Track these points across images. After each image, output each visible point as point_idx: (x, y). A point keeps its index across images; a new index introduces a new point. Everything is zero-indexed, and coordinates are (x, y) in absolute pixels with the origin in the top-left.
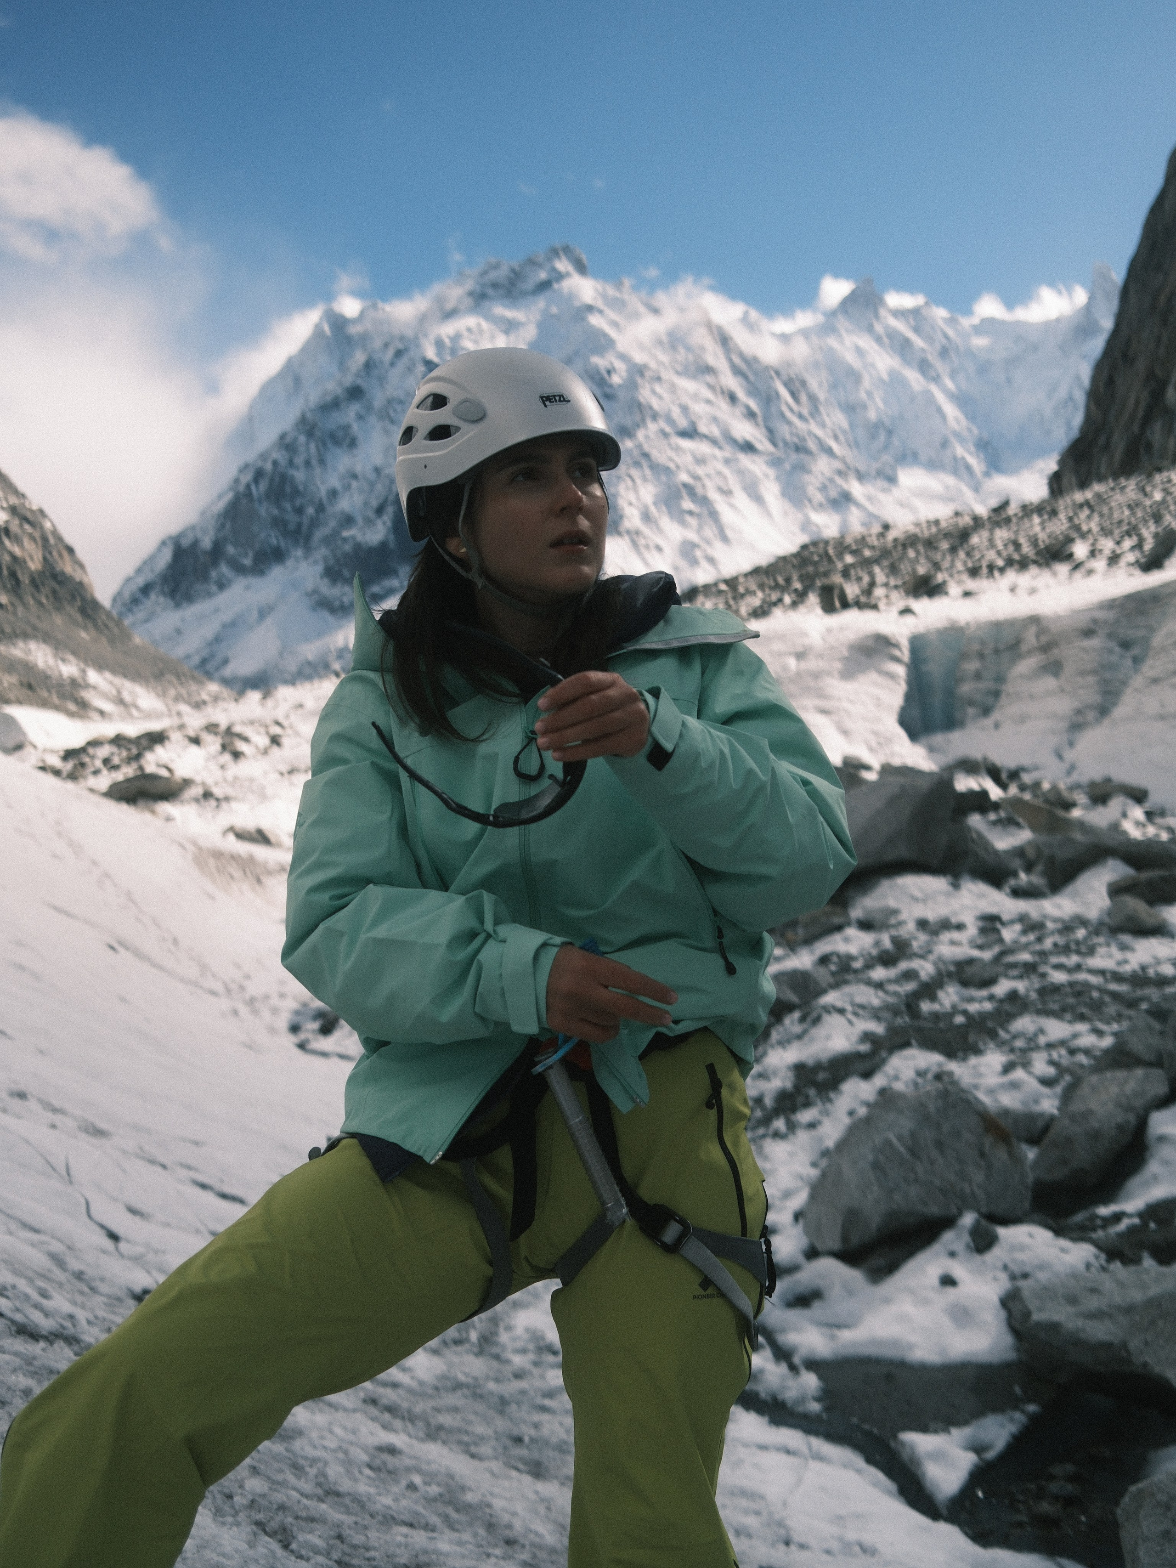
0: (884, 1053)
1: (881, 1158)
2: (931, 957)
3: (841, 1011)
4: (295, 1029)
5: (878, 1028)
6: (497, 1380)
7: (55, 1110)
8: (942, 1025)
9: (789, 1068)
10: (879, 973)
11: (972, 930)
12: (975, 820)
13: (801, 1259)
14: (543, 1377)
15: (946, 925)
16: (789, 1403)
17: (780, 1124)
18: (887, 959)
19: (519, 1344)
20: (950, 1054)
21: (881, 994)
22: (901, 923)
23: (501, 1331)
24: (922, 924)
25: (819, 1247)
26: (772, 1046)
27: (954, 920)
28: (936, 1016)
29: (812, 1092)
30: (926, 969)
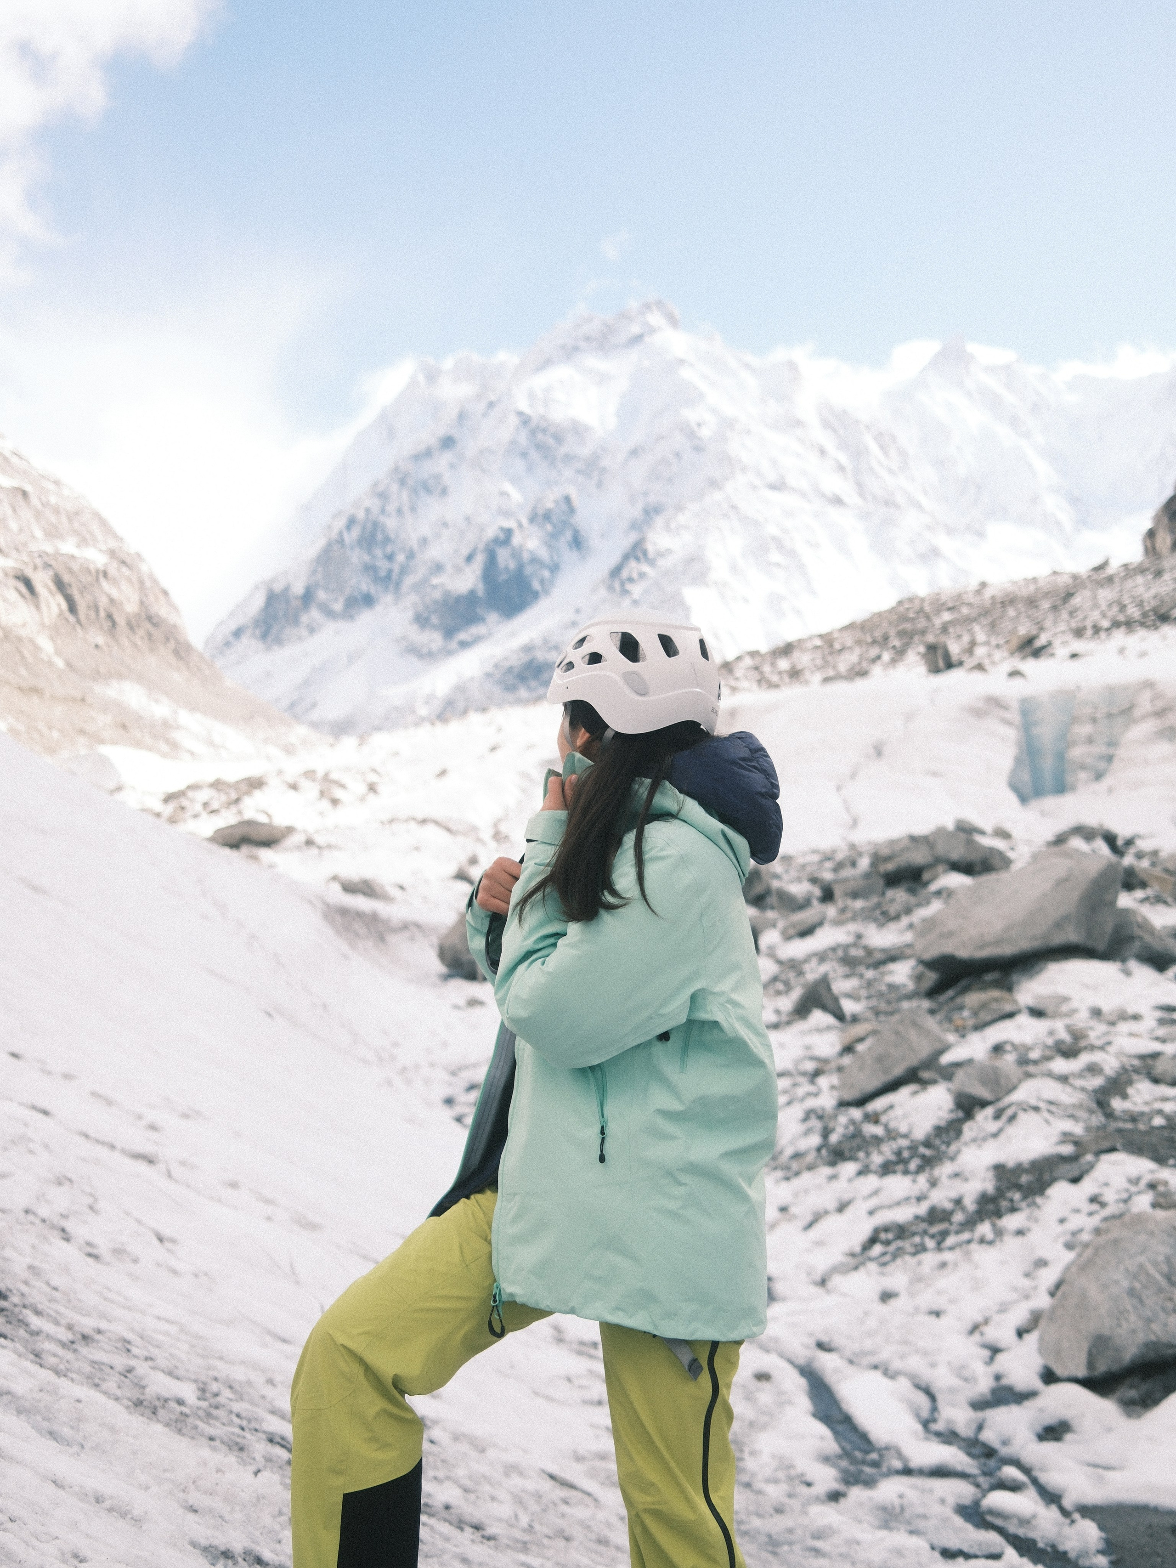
0: (1089, 1157)
1: (1137, 1285)
2: (1112, 1049)
3: (1036, 1109)
4: (449, 1101)
5: (1078, 1129)
6: (759, 1515)
7: (269, 1202)
8: (1142, 1127)
9: (988, 1169)
10: (1060, 1065)
11: (1150, 1020)
12: (1125, 900)
13: (1037, 1384)
14: (805, 1513)
15: (1124, 1016)
16: (1072, 1555)
17: (985, 1229)
18: (1068, 1052)
19: (768, 1472)
20: (1161, 1160)
21: (1068, 1089)
22: (1074, 1011)
23: (746, 1455)
24: (1096, 1013)
25: (1059, 1371)
26: (966, 1144)
27: (1131, 1010)
28: (1134, 1118)
29: (1017, 1196)
30: (1110, 1063)
